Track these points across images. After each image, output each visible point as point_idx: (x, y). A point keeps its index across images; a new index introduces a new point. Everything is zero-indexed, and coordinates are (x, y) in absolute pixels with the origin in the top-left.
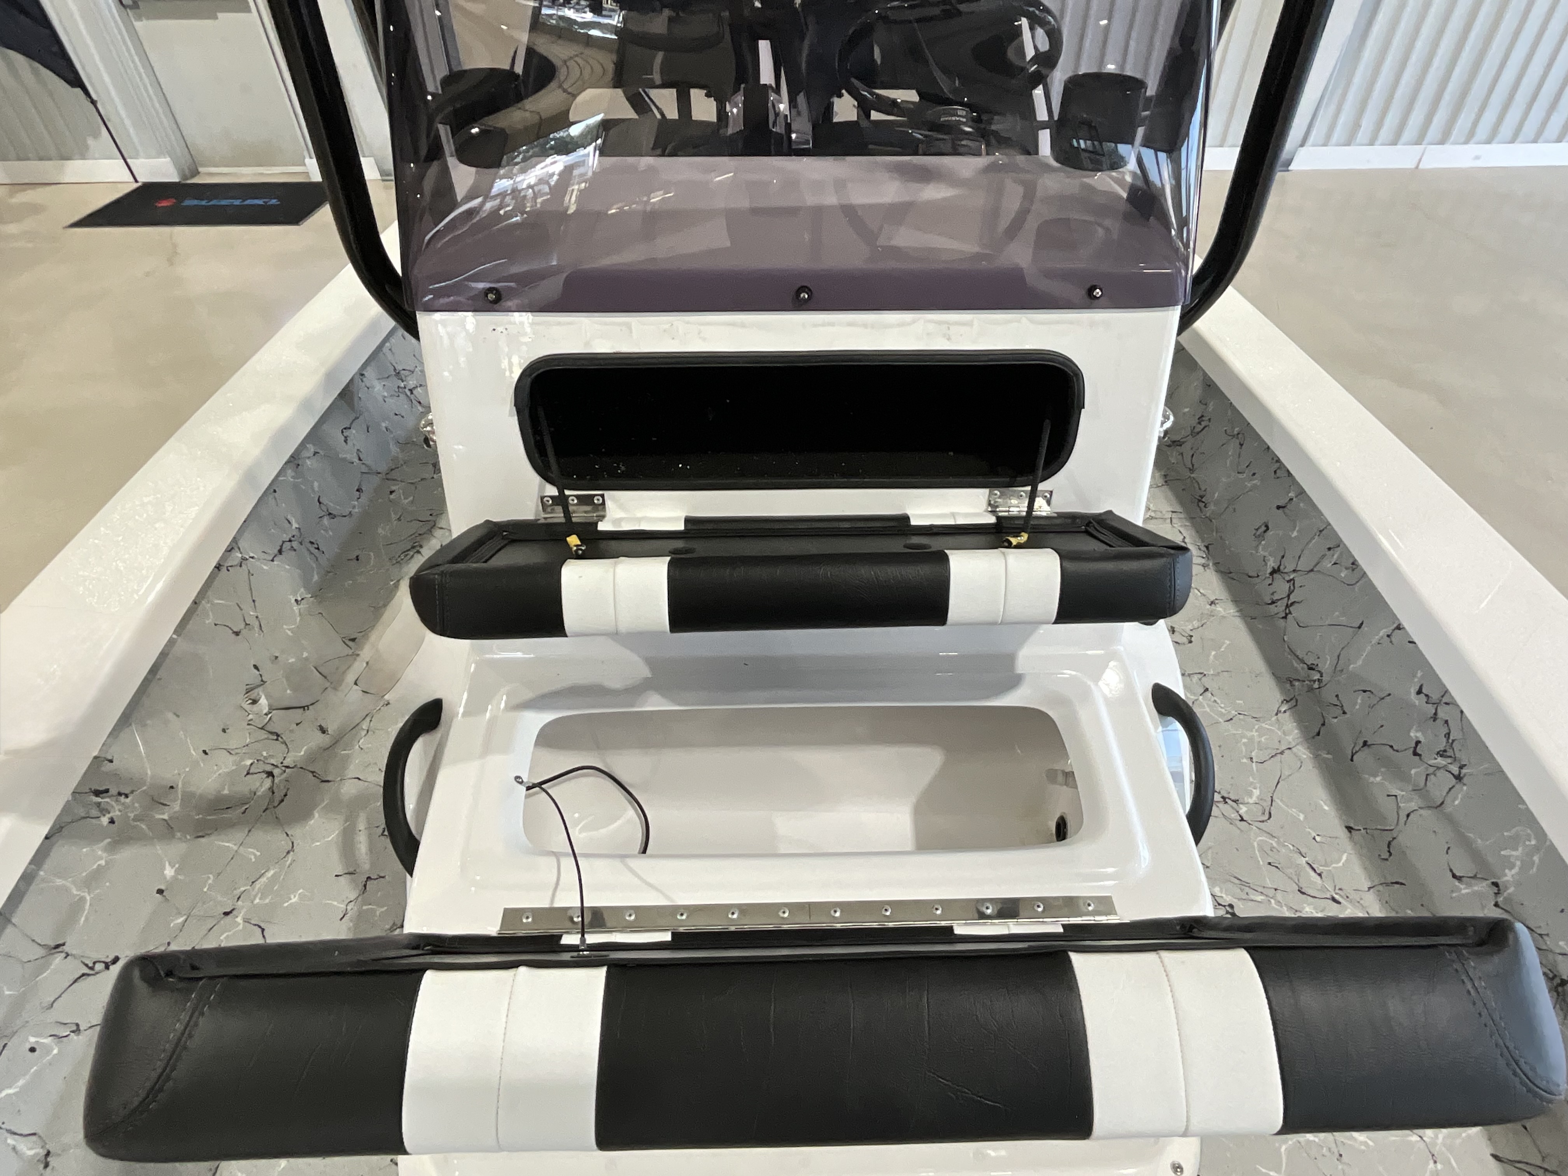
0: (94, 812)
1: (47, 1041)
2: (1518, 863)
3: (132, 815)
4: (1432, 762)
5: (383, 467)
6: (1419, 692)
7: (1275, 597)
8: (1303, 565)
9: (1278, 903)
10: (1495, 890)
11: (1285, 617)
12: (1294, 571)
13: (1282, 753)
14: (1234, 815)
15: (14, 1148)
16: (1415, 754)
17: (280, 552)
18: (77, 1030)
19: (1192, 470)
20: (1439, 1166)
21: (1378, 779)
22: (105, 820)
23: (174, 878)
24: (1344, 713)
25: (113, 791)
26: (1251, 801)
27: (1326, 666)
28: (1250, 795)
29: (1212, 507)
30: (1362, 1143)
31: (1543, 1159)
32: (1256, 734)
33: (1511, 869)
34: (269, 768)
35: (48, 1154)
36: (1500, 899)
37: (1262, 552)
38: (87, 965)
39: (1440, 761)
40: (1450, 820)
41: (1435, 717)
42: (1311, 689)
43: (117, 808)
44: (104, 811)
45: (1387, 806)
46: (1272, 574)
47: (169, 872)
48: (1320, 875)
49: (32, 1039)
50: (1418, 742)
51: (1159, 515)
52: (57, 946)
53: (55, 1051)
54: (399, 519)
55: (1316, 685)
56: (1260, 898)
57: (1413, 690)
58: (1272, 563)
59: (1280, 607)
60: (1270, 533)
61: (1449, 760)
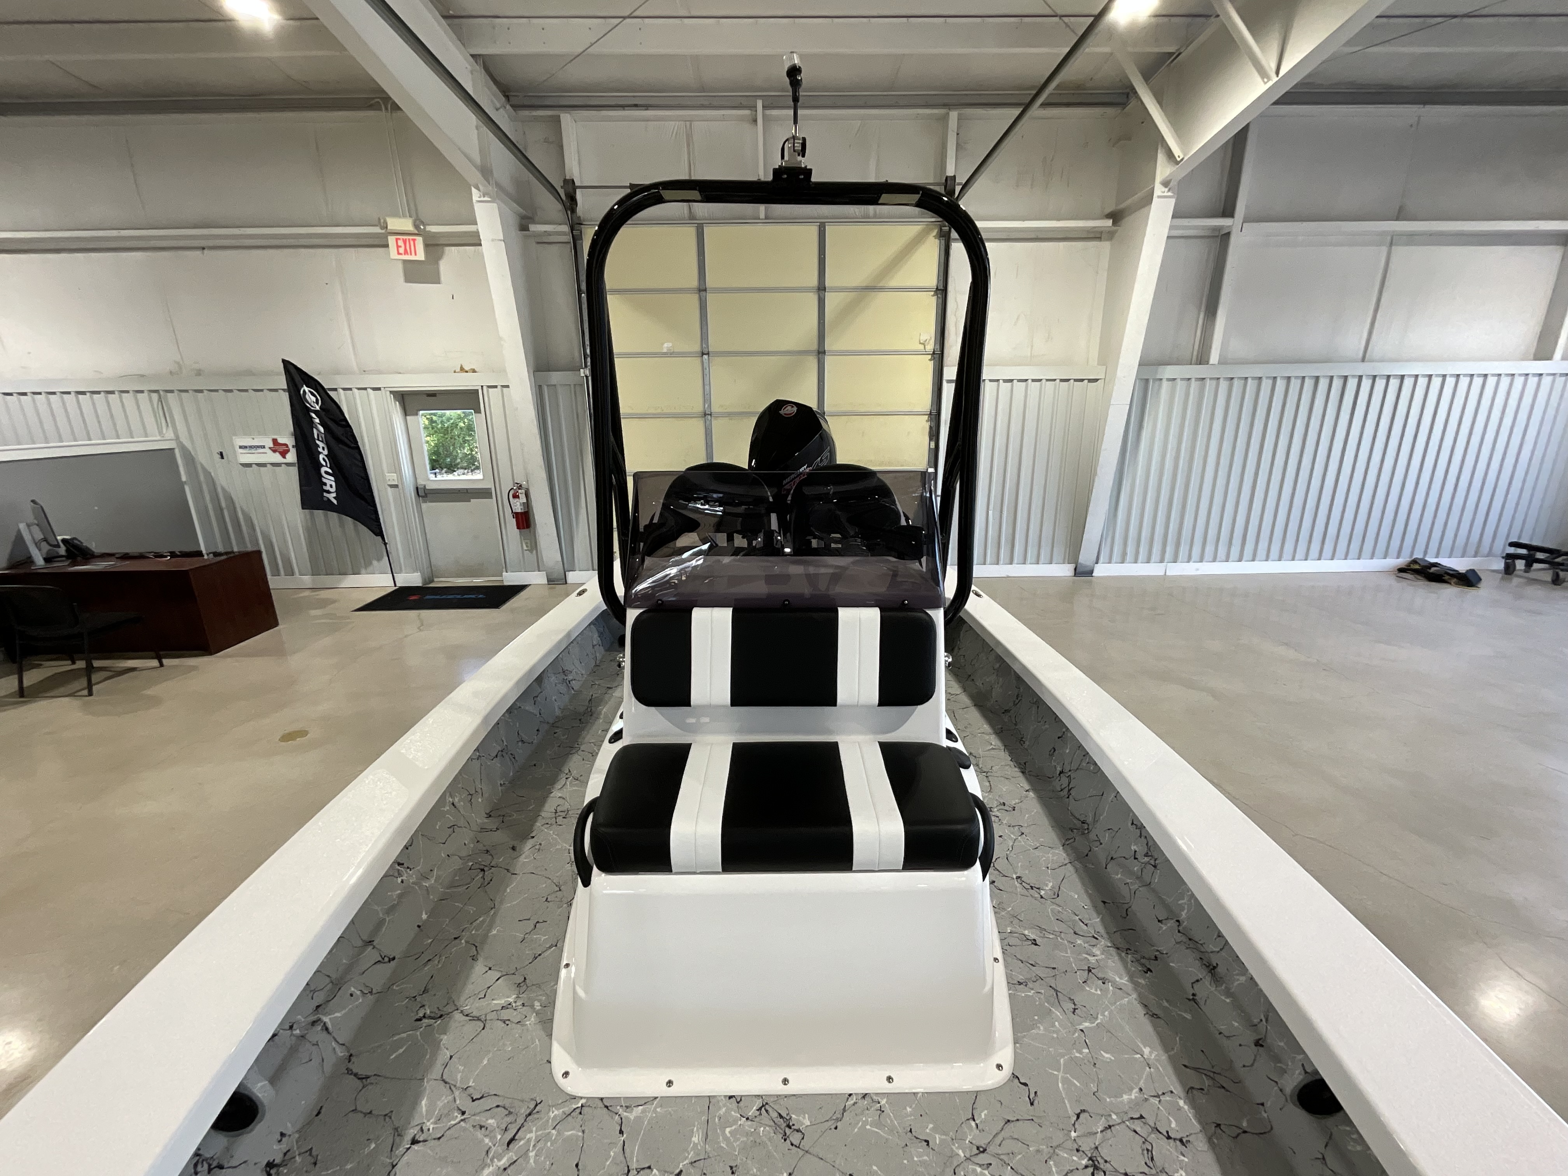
0: (396, 874)
1: (359, 993)
2: (1186, 906)
3: (411, 881)
4: (1143, 861)
5: (551, 721)
6: (1133, 824)
7: (1063, 787)
8: (1074, 766)
9: (1062, 938)
10: (1178, 924)
11: (1068, 797)
12: (1070, 771)
13: (1066, 865)
14: (1037, 895)
15: (334, 1049)
16: (1135, 858)
17: (497, 756)
18: (371, 992)
19: (1016, 725)
20: (1152, 1069)
21: (1119, 876)
22: (399, 880)
23: (427, 920)
24: (1101, 844)
25: (405, 865)
26: (1047, 888)
27: (1090, 820)
28: (1047, 885)
29: (1027, 743)
30: (1107, 1058)
31: (1213, 1067)
32: (1050, 855)
33: (1183, 910)
34: (482, 867)
35: (351, 1055)
36: (1181, 928)
37: (1053, 764)
38: (381, 956)
39: (1146, 859)
40: (1154, 890)
41: (1141, 836)
42: (1083, 834)
43: (406, 875)
44: (400, 875)
45: (1125, 891)
46: (1059, 775)
47: (424, 916)
48: (1086, 925)
49: (353, 989)
50: (1135, 851)
51: (996, 747)
52: (370, 942)
53: (361, 1001)
54: (559, 746)
55: (1086, 832)
56: (1051, 936)
57: (1130, 824)
58: (1059, 769)
59: (1066, 791)
60: (1057, 752)
61: (1150, 858)
